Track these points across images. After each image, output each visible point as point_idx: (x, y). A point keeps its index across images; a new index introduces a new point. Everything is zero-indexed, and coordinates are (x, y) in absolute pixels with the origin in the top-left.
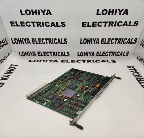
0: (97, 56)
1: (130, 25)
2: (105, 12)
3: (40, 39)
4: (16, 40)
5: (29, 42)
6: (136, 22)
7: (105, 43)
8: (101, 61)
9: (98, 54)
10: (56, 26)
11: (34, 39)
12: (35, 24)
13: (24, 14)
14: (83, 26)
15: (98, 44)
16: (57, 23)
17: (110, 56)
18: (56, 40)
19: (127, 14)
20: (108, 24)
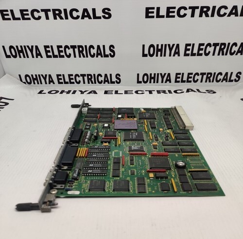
0: (176, 81)
3: (61, 47)
4: (12, 50)
5: (39, 54)
7: (193, 54)
8: (185, 90)
9: (179, 78)
10: (92, 17)
11: (48, 47)
12: (50, 14)
14: (147, 16)
15: (179, 55)
16: (94, 10)
17: (201, 81)
18: (94, 48)
20: (197, 12)
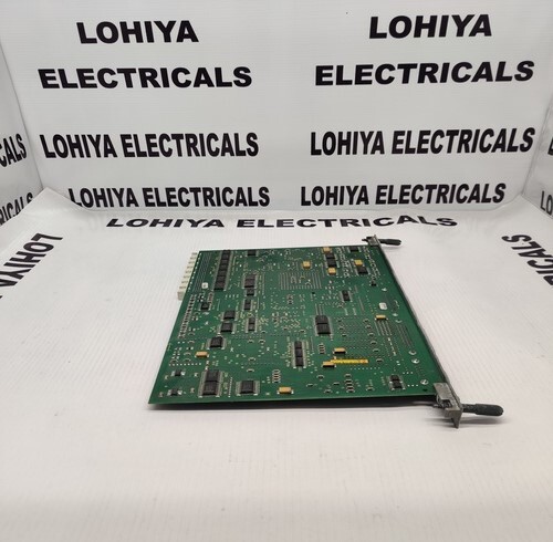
0: (378, 202)
1: (500, 78)
2: (400, 27)
3: (154, 136)
4: (59, 143)
5: (110, 151)
6: (526, 66)
7: (409, 151)
8: (396, 219)
9: (384, 195)
10: (215, 83)
11: (129, 137)
12: (136, 78)
13: (94, 41)
14: (319, 82)
15: (382, 152)
16: (218, 71)
17: (429, 201)
18: (216, 139)
19: (487, 32)
20: (414, 73)
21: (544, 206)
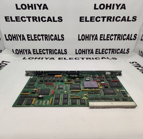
0: (96, 53)
1: (128, 20)
2: (102, 7)
3: (36, 35)
5: (24, 39)
6: (135, 18)
7: (104, 40)
8: (101, 58)
9: (97, 51)
10: (53, 21)
11: (29, 35)
12: (31, 19)
13: (20, 9)
14: (81, 21)
15: (97, 40)
16: (54, 18)
17: (109, 53)
18: (53, 36)
19: (125, 8)
20: (106, 19)
21: (140, 54)
